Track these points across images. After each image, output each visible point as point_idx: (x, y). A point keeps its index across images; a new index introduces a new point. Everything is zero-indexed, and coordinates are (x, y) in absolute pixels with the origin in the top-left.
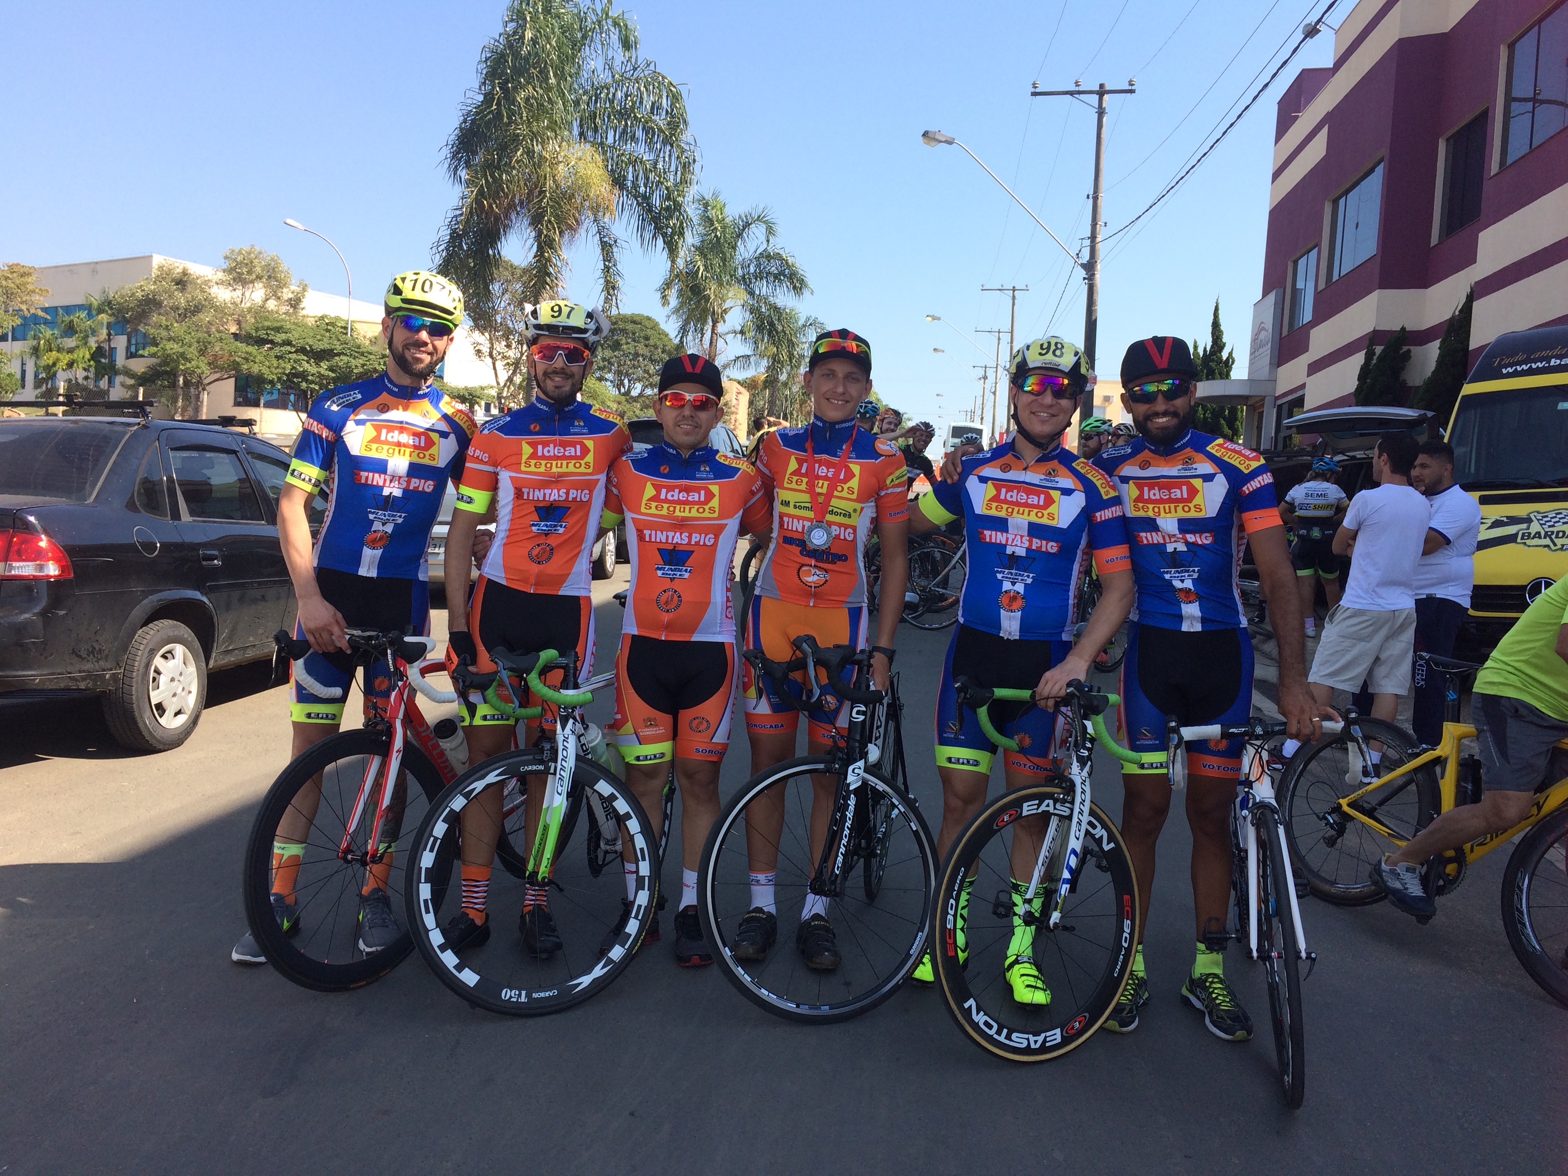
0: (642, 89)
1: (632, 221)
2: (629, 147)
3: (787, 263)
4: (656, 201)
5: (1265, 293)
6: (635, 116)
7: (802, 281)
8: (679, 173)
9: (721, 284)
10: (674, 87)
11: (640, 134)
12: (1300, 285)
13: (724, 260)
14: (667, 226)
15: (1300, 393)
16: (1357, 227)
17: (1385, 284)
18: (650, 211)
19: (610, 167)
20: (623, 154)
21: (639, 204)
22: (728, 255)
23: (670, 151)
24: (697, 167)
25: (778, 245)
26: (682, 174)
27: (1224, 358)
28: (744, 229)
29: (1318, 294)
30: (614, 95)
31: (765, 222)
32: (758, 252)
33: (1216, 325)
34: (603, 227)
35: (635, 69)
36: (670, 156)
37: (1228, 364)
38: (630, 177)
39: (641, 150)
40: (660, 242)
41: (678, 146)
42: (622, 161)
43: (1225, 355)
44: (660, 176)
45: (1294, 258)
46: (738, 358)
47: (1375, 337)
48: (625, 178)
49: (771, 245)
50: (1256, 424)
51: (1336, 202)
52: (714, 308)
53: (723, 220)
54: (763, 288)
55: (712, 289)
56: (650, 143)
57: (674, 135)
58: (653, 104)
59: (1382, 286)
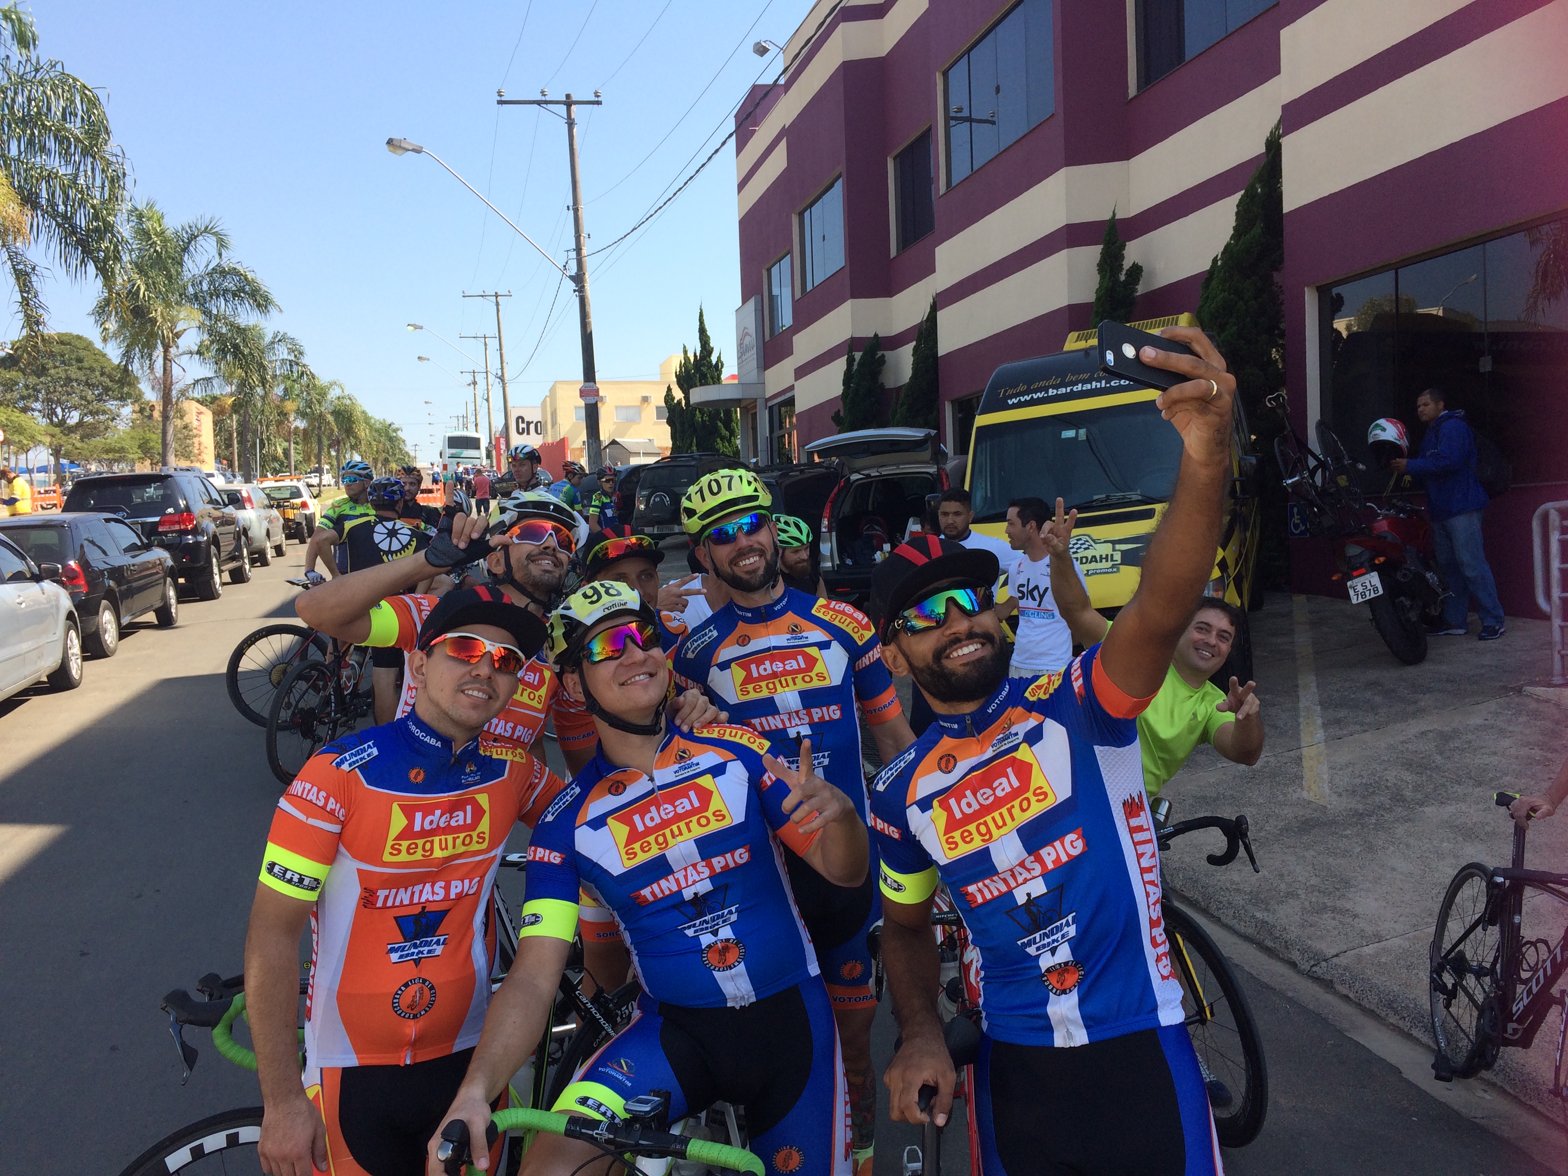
0: (48, 92)
1: (52, 245)
2: (39, 160)
3: (246, 279)
4: (81, 220)
5: (745, 300)
6: (43, 124)
7: (267, 299)
8: (106, 189)
9: (168, 305)
10: (89, 90)
11: (51, 144)
12: (776, 291)
13: (169, 277)
14: (99, 250)
15: (788, 395)
16: (824, 239)
17: (856, 294)
18: (74, 233)
19: (16, 183)
20: (31, 169)
21: (58, 225)
22: (173, 271)
23: (92, 163)
24: (129, 181)
25: (232, 258)
26: (110, 189)
27: (714, 362)
28: (189, 243)
29: (795, 304)
30: (13, 100)
31: (215, 234)
32: (210, 267)
33: (702, 331)
34: (16, 253)
35: (37, 70)
36: (93, 169)
37: (718, 368)
38: (44, 194)
39: (54, 163)
40: (91, 268)
41: (102, 158)
42: (32, 177)
43: (714, 359)
44: (82, 192)
45: (768, 266)
46: (198, 381)
47: (853, 344)
48: (38, 196)
49: (225, 260)
50: (750, 425)
51: (801, 215)
52: (162, 332)
53: (163, 233)
54: (220, 306)
55: (158, 311)
56: (66, 155)
57: (96, 145)
58: (64, 109)
59: (854, 296)
